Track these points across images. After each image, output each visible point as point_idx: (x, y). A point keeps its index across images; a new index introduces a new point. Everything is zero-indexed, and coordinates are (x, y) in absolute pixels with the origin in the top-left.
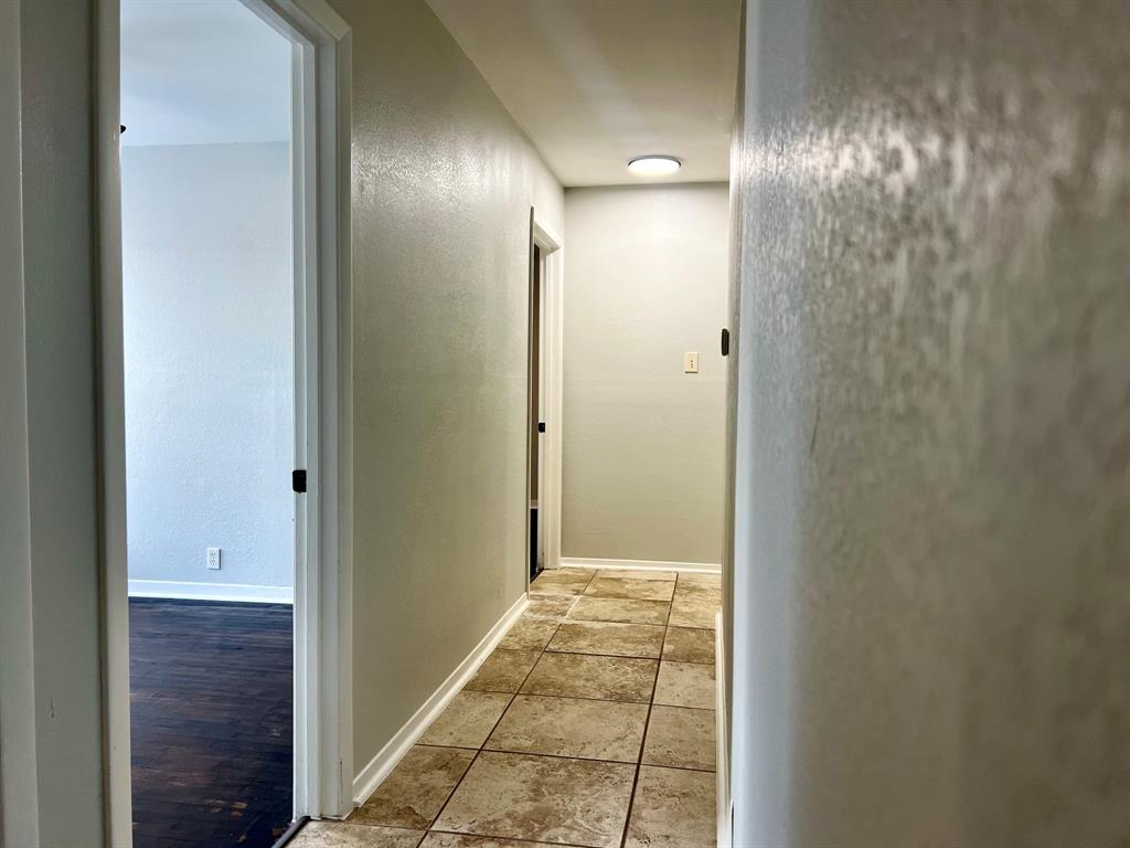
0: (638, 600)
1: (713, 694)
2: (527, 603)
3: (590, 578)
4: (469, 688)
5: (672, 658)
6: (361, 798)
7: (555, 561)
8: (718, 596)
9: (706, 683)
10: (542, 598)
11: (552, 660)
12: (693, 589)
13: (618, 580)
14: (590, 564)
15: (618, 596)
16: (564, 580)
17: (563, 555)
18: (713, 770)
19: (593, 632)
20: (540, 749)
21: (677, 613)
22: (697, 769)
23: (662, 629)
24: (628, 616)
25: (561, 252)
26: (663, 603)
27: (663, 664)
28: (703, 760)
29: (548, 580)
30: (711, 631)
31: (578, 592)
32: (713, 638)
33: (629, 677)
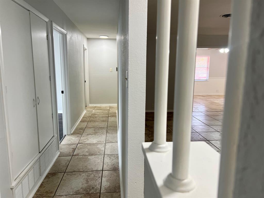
0: (104, 110)
1: (116, 120)
2: (86, 111)
3: (95, 107)
4: (81, 122)
5: (110, 116)
6: (72, 133)
7: (88, 104)
8: (117, 108)
9: (115, 119)
10: (88, 110)
11: (92, 118)
12: (112, 108)
13: (100, 107)
14: (95, 105)
15: (100, 109)
16: (91, 108)
17: (90, 104)
18: (117, 127)
19: (98, 114)
20: (94, 127)
21: (110, 111)
22: (115, 127)
23: (108, 113)
24: (103, 112)
25: (87, 50)
26: (108, 110)
27: (109, 117)
28: (115, 126)
29: (88, 108)
30: (116, 113)
31: (94, 109)
32: (116, 114)
33: (104, 119)
